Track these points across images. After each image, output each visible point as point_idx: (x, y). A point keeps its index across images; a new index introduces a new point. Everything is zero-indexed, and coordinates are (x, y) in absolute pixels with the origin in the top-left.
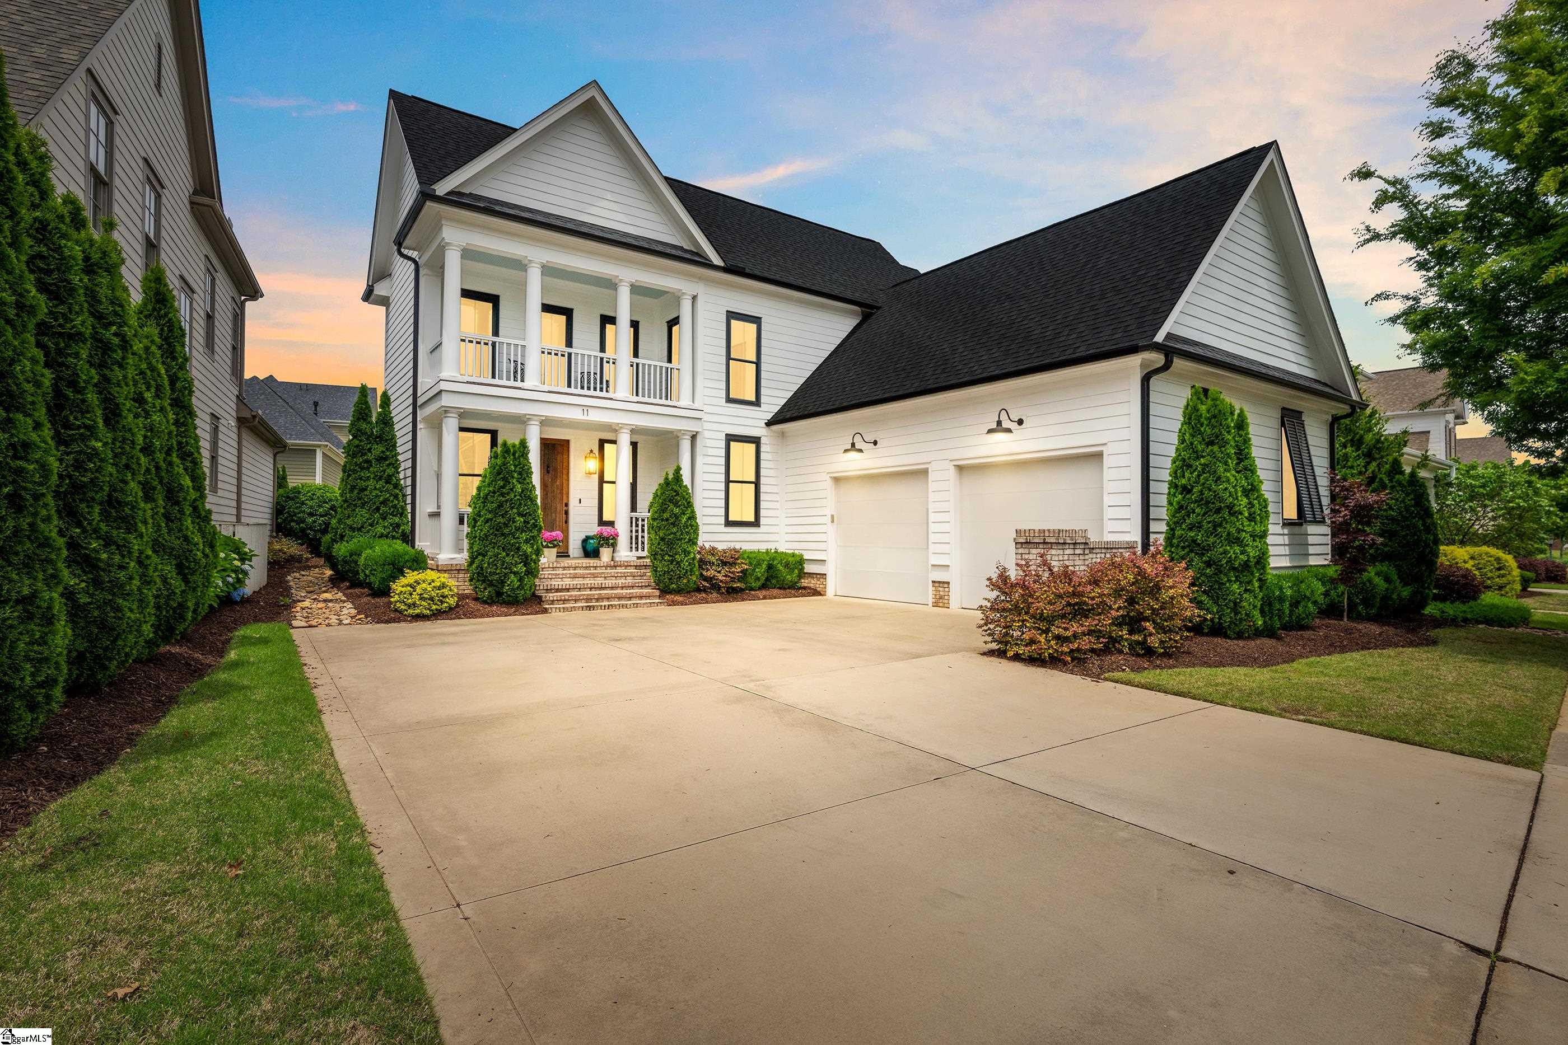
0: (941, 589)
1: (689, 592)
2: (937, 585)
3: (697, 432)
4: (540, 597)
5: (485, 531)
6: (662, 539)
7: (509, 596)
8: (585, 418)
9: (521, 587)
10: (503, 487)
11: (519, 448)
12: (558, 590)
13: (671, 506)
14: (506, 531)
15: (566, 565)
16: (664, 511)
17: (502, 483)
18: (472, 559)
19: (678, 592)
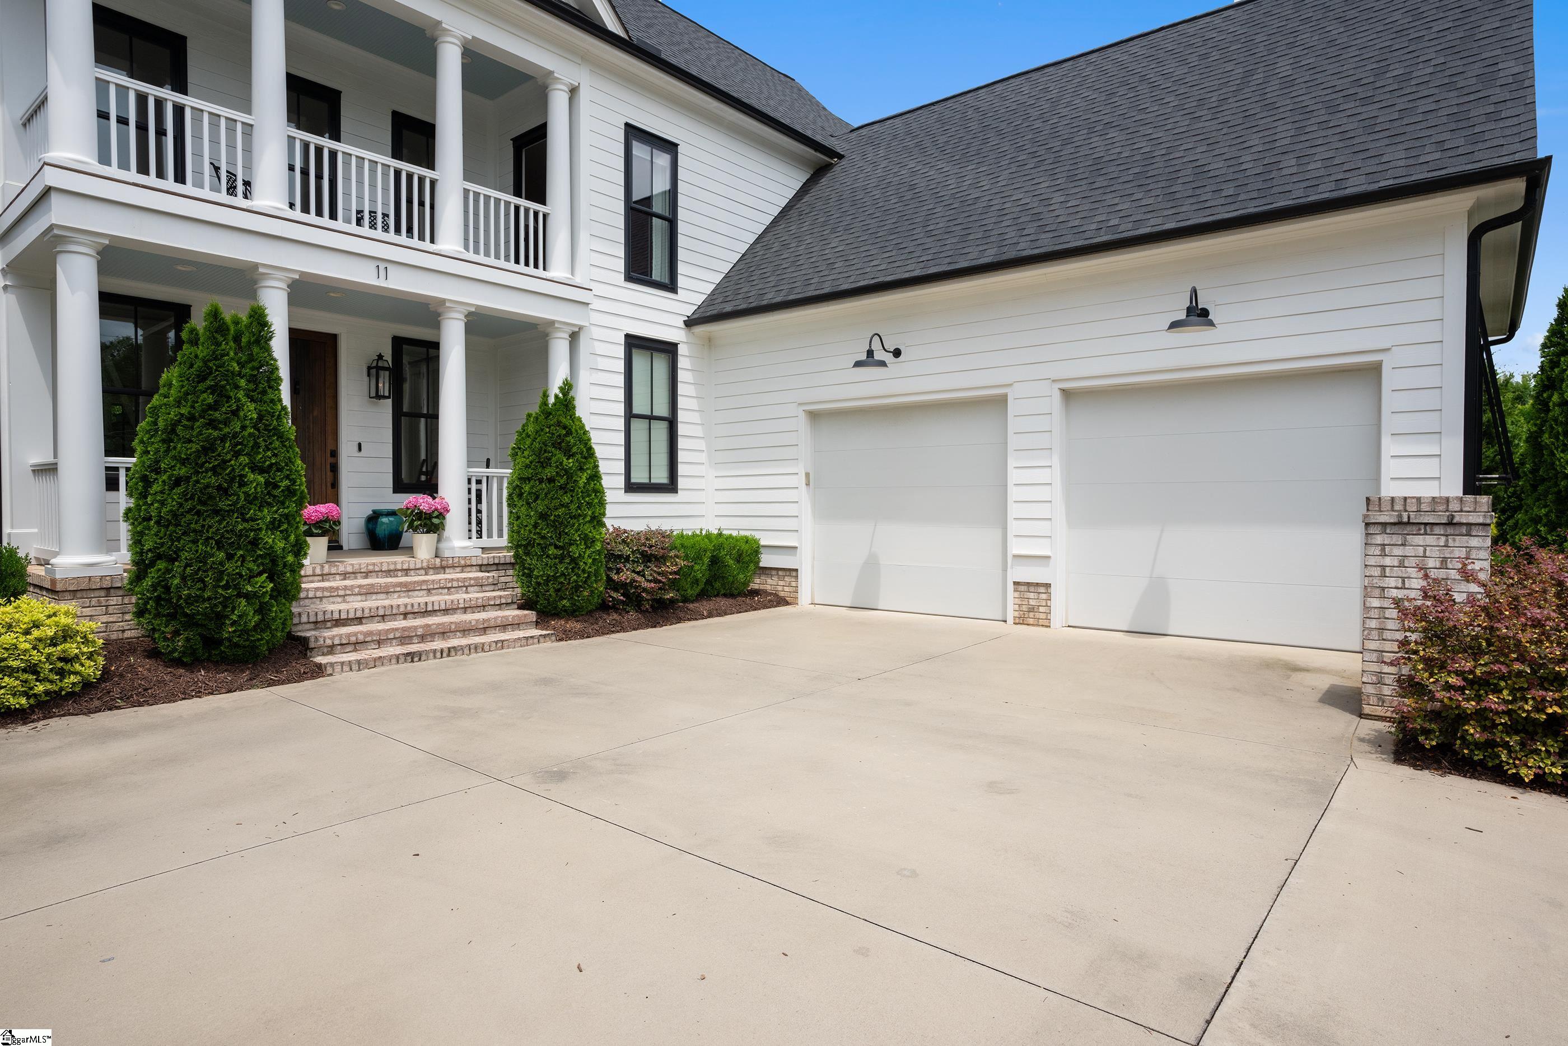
0: (1032, 595)
1: (590, 613)
2: (1022, 588)
3: (581, 328)
4: (305, 641)
5: (171, 504)
6: (543, 516)
7: (236, 645)
8: (381, 283)
9: (263, 625)
10: (214, 407)
11: (249, 326)
12: (339, 622)
13: (559, 455)
14: (224, 504)
15: (349, 569)
16: (545, 463)
17: (210, 399)
18: (141, 567)
19: (572, 613)
